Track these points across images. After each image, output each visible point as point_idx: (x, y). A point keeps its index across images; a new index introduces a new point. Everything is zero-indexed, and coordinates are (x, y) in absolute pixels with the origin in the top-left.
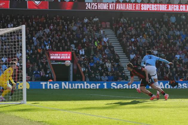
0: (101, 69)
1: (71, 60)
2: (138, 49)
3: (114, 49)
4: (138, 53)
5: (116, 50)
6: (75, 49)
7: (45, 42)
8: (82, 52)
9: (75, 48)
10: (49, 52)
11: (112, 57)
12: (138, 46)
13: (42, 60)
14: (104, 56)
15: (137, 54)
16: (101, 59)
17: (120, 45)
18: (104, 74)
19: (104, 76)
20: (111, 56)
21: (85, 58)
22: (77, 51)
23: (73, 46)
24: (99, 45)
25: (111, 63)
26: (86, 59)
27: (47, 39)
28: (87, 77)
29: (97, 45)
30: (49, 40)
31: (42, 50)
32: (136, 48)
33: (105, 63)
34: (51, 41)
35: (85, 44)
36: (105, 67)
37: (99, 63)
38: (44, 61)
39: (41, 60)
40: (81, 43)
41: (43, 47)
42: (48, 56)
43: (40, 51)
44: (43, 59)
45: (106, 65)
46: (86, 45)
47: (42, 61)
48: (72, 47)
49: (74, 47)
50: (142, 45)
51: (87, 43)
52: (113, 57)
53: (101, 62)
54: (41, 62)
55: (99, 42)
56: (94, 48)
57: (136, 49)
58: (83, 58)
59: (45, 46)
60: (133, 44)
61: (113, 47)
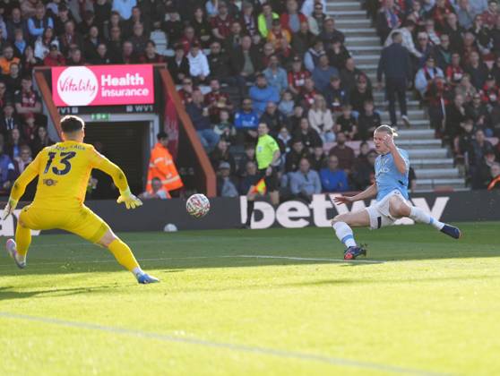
0: (289, 138)
1: (152, 101)
2: (457, 45)
3: (348, 48)
4: (456, 58)
5: (354, 52)
6: (170, 53)
7: (31, 23)
8: (199, 64)
9: (169, 46)
10: (50, 71)
11: (336, 84)
12: (455, 28)
13: (18, 105)
14: (301, 82)
15: (451, 65)
16: (288, 96)
17: (372, 26)
18: (305, 162)
19: (303, 172)
20: (333, 79)
21: (214, 90)
22: (179, 63)
23: (159, 37)
24: (273, 30)
25: (333, 109)
26: (217, 93)
27: (41, 11)
28: (227, 179)
29: (268, 28)
30: (49, 13)
31: (17, 60)
32: (445, 38)
33: (305, 115)
34: (57, 20)
35: (216, 31)
36: (305, 133)
37: (278, 112)
38: (29, 105)
39: (14, 107)
40: (194, 23)
41: (24, 45)
42: (45, 86)
43: (9, 64)
44: (25, 100)
45: (309, 123)
46: (220, 32)
47: (21, 109)
48: (154, 45)
49: (165, 41)
50: (471, 26)
51: (223, 22)
52: (341, 84)
53: (287, 107)
54: (15, 114)
55: (276, 16)
56: (253, 44)
57: (446, 45)
58: (205, 90)
59: (31, 41)
60: (430, 22)
61: (339, 37)
